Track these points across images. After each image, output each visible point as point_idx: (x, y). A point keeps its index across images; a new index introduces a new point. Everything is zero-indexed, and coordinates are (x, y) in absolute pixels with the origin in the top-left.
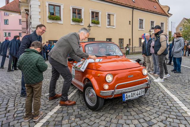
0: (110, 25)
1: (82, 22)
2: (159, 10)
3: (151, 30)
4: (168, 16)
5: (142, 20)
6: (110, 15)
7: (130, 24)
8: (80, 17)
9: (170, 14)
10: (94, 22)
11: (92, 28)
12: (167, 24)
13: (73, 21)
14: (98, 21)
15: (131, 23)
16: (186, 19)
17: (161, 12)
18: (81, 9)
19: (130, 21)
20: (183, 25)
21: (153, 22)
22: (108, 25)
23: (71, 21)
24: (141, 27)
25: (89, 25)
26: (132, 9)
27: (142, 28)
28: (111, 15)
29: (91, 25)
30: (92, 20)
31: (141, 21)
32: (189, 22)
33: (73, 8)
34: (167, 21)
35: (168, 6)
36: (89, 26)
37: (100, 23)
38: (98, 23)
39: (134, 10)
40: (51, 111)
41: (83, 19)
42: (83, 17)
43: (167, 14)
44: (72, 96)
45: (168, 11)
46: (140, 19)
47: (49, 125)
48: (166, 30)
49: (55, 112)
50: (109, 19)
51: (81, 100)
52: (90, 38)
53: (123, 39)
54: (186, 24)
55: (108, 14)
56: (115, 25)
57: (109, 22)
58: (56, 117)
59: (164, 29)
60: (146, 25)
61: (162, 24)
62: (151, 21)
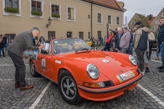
0: (70, 18)
1: (41, 15)
2: (114, 6)
3: (108, 24)
4: (123, 11)
5: (101, 14)
6: (70, 8)
7: (89, 18)
8: (40, 10)
9: (124, 9)
10: (55, 15)
11: (52, 22)
12: (122, 18)
13: (32, 14)
14: (58, 15)
15: (90, 17)
16: (137, 14)
17: (117, 7)
18: (41, 2)
19: (89, 15)
20: (135, 19)
21: (110, 16)
22: (68, 19)
23: (31, 14)
24: (99, 21)
25: (50, 18)
26: (91, 4)
27: (101, 22)
29: (51, 18)
30: (52, 13)
31: (99, 15)
32: (140, 17)
34: (122, 16)
35: (122, 2)
36: (50, 20)
37: (61, 17)
38: (58, 17)
39: (93, 4)
41: (43, 12)
42: (43, 10)
43: (122, 9)
45: (123, 7)
46: (98, 14)
48: (122, 24)
50: (69, 13)
51: (52, 103)
52: (51, 32)
53: (83, 32)
54: (138, 18)
55: (68, 8)
56: (75, 19)
57: (69, 16)
59: (120, 23)
60: (104, 19)
61: (118, 18)
62: (108, 16)
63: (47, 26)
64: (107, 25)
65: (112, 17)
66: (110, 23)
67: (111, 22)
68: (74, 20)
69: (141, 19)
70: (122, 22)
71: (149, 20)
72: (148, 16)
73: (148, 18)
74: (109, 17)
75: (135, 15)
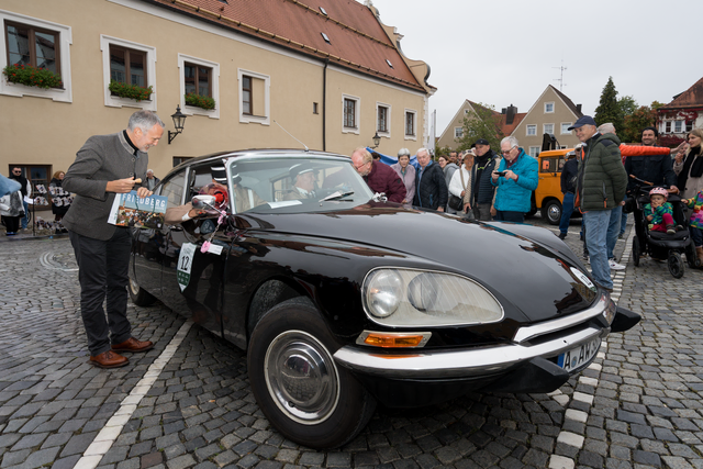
0: (250, 113)
1: (148, 99)
2: (399, 74)
4: (425, 92)
5: (354, 102)
6: (250, 78)
7: (316, 112)
9: (431, 87)
10: (196, 100)
11: (187, 123)
13: (113, 94)
14: (208, 99)
15: (320, 108)
16: (471, 103)
17: (407, 78)
18: (145, 53)
19: (316, 104)
20: (465, 120)
21: (386, 108)
22: (244, 114)
23: (107, 93)
24: (350, 124)
25: (178, 110)
26: (321, 65)
27: (354, 127)
28: (254, 81)
29: (185, 110)
30: (187, 94)
31: (350, 103)
32: (479, 113)
33: (111, 45)
34: (422, 107)
35: (425, 64)
36: (178, 115)
37: (217, 106)
38: (210, 106)
40: (128, 393)
41: (154, 89)
42: (152, 81)
43: (424, 86)
44: (179, 347)
45: (426, 78)
46: (345, 99)
47: (143, 426)
49: (145, 393)
50: (247, 94)
54: (472, 118)
55: (244, 76)
56: (267, 114)
58: (155, 405)
59: (415, 132)
60: (366, 117)
61: (410, 115)
62: (379, 107)
63: (170, 137)
64: (376, 137)
65: (389, 112)
66: (386, 131)
67: (389, 128)
68: (265, 118)
69: (483, 119)
70: (422, 129)
71: (507, 123)
73: (505, 118)
74: (383, 110)
75: (465, 106)
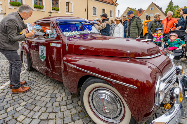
0: (68, 12)
1: (43, 9)
4: (116, 5)
5: (96, 8)
6: (68, 3)
7: (85, 11)
8: (41, 4)
9: (117, 4)
10: (55, 9)
12: (115, 12)
13: (35, 7)
14: (58, 8)
15: (87, 10)
16: (129, 8)
17: (111, 2)
19: (85, 9)
23: (33, 7)
24: (95, 14)
29: (52, 11)
30: (52, 7)
31: (95, 8)
34: (115, 9)
36: (50, 12)
37: (60, 10)
38: (58, 10)
41: (44, 6)
42: (44, 4)
43: (115, 3)
45: (116, 1)
46: (93, 7)
50: (68, 7)
55: (67, 2)
57: (68, 9)
59: (113, 16)
60: (99, 12)
61: (111, 11)
62: (103, 9)
65: (106, 10)
68: (72, 13)
70: (115, 15)
71: (139, 13)
72: (139, 10)
75: (127, 9)
